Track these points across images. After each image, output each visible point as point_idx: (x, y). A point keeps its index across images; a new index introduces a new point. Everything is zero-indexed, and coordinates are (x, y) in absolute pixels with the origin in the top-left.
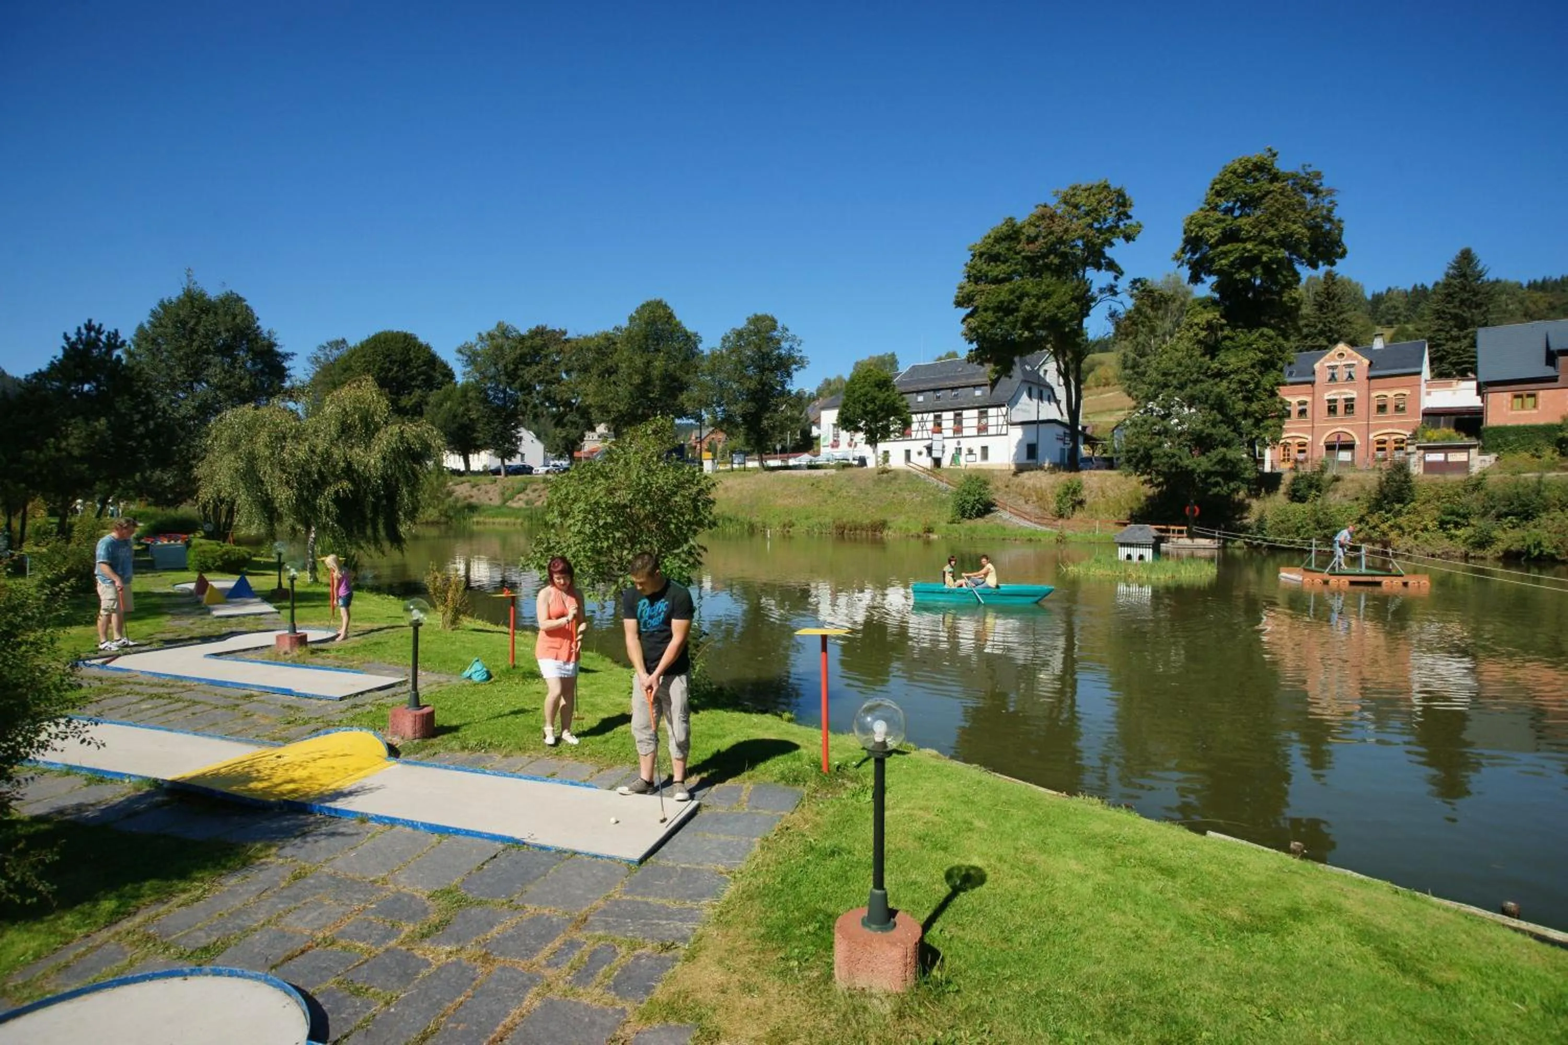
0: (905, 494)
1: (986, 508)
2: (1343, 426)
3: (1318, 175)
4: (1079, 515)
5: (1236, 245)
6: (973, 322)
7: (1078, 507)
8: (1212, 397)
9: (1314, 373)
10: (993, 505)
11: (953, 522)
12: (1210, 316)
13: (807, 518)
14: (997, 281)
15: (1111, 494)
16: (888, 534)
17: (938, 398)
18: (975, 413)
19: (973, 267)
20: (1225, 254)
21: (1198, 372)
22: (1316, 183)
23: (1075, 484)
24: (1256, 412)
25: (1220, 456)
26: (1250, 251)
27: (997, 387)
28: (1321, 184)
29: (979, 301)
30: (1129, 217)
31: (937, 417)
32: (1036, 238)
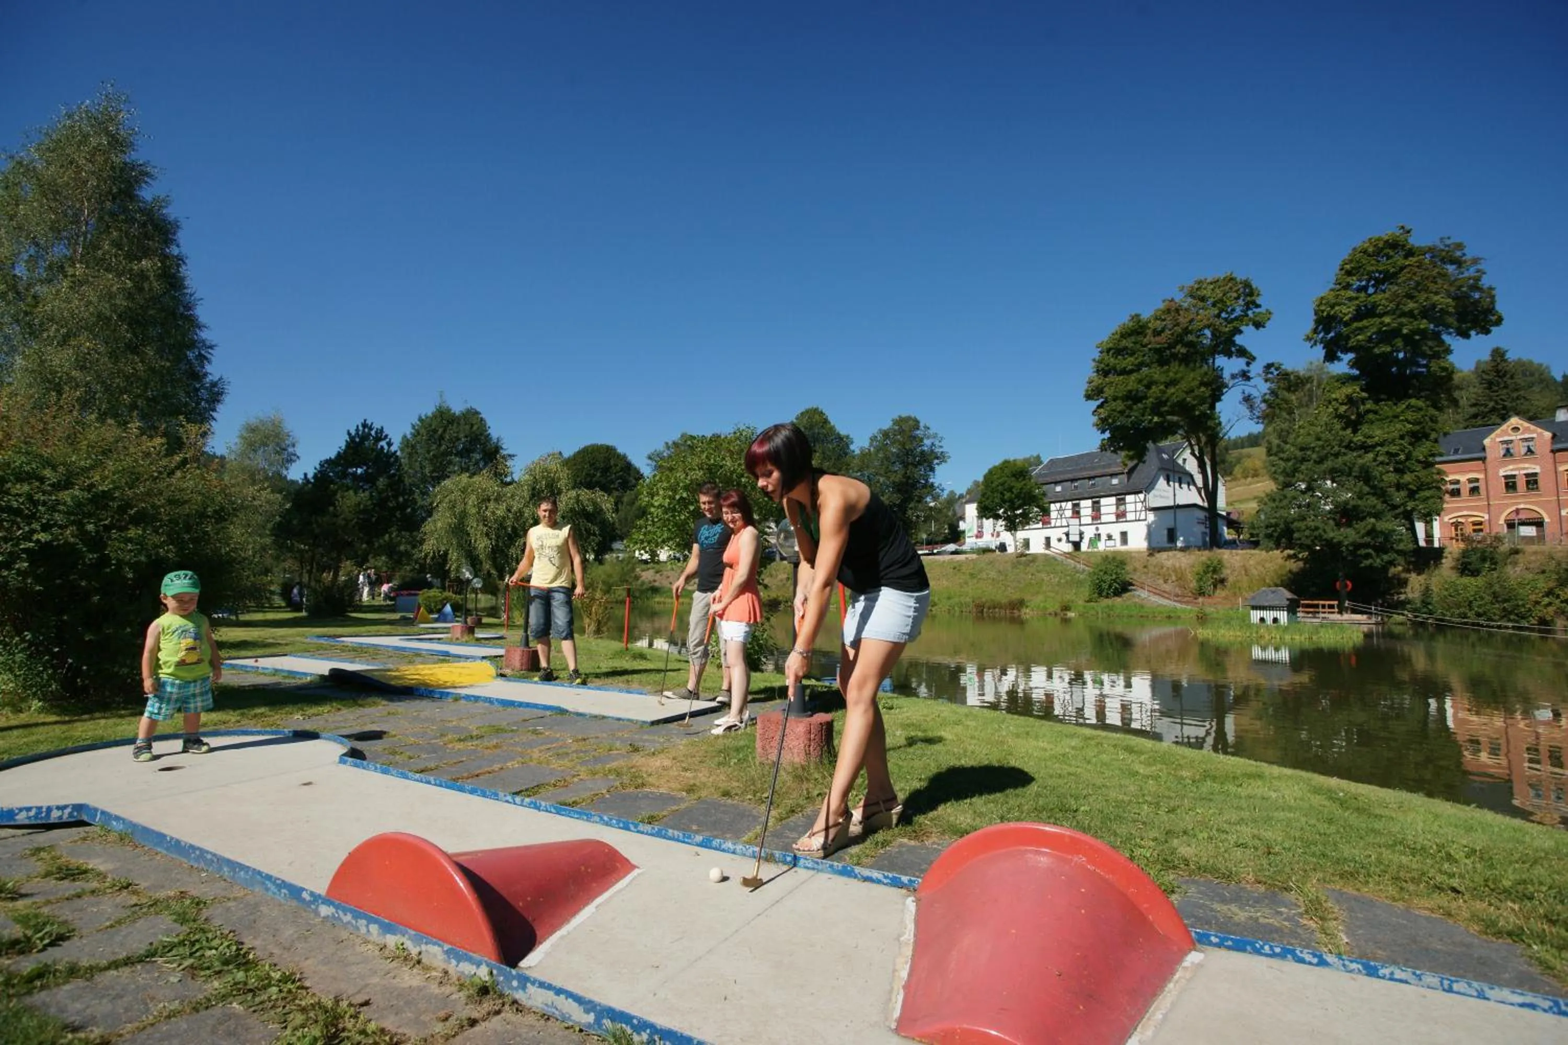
0: (1043, 575)
1: (1124, 588)
2: (1525, 503)
3: (1460, 246)
4: (1220, 593)
5: (1372, 321)
6: (1103, 413)
7: (1219, 586)
8: (1356, 469)
9: (1484, 449)
10: (1132, 584)
11: (1090, 601)
12: (1350, 390)
13: (949, 598)
14: (1124, 372)
15: (1255, 572)
16: (1026, 613)
17: (1076, 487)
18: (1113, 500)
19: (1100, 362)
20: (1361, 330)
21: (1340, 446)
22: (1458, 254)
23: (1215, 562)
24: (1409, 483)
25: (1369, 527)
26: (1389, 324)
27: (1134, 475)
28: (1464, 255)
29: (1108, 392)
30: (1258, 306)
31: (1076, 506)
32: (1163, 330)
